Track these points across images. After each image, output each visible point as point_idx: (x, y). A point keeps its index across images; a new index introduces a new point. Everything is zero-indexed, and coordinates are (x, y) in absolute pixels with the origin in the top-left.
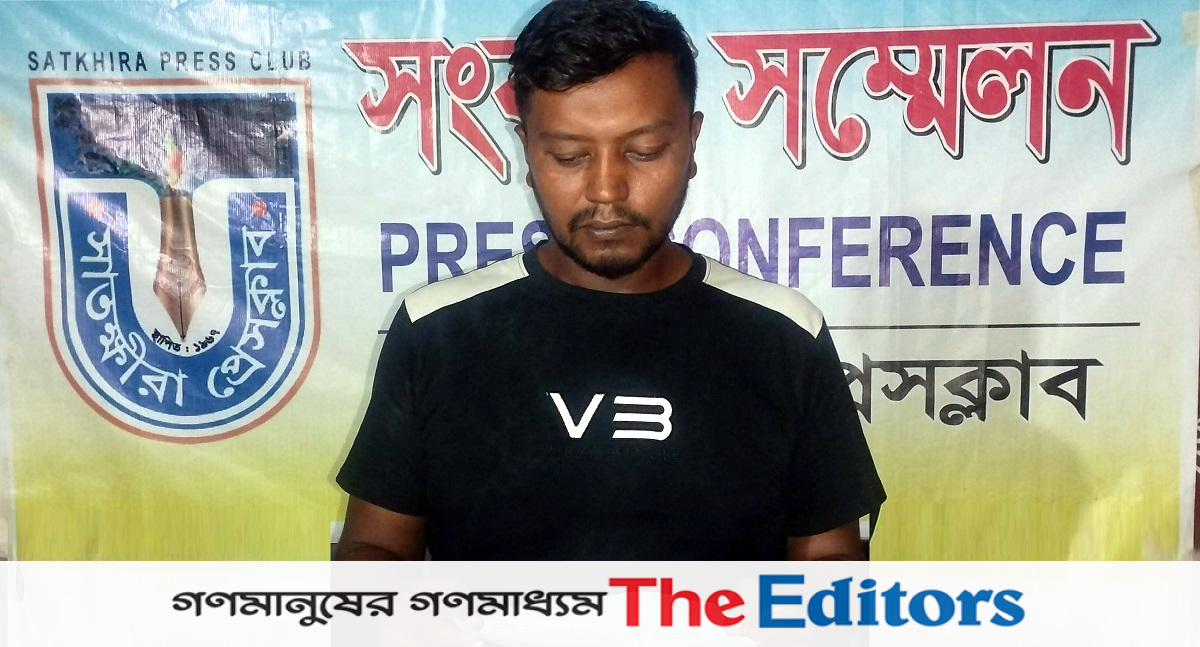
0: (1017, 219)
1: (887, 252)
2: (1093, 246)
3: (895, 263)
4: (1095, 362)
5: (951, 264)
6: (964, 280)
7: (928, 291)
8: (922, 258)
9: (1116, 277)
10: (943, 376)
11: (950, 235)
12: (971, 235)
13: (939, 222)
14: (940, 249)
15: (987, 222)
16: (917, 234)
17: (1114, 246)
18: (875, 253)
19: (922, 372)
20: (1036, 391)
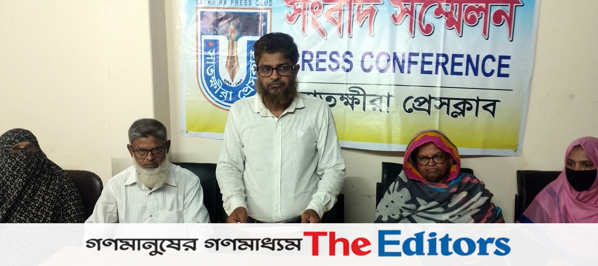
0: (478, 56)
1: (438, 63)
2: (501, 66)
4: (499, 101)
5: (457, 69)
6: (460, 74)
8: (448, 66)
9: (507, 76)
10: (453, 102)
11: (457, 60)
13: (454, 56)
14: (454, 64)
15: (469, 57)
17: (507, 66)
18: (434, 64)
19: (446, 101)
20: (480, 108)
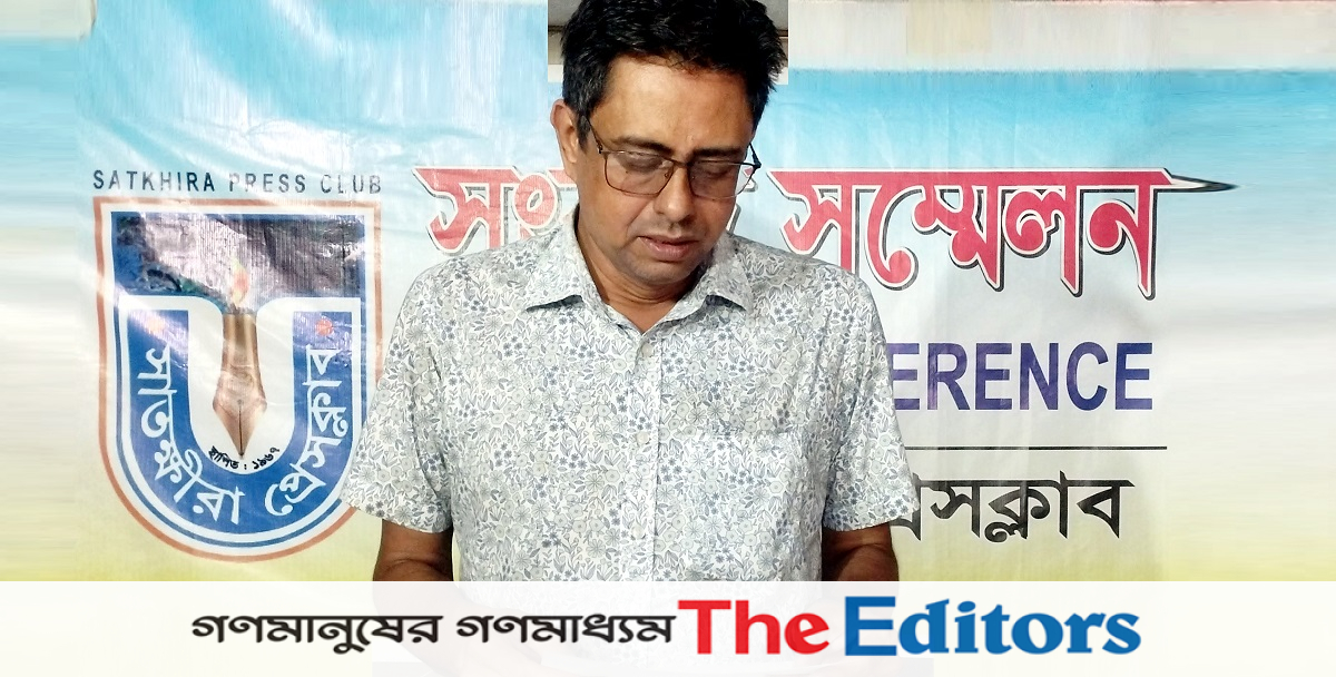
0: (1054, 348)
1: (935, 377)
2: (1123, 374)
3: (942, 387)
4: (1126, 483)
5: (994, 389)
6: (1007, 404)
7: (974, 414)
8: (967, 383)
9: (1145, 404)
10: (988, 495)
11: (993, 362)
12: (1012, 362)
13: (983, 350)
14: (984, 375)
15: (1027, 352)
16: (962, 360)
17: (1143, 374)
18: (923, 376)
19: (968, 491)
20: (1074, 510)
